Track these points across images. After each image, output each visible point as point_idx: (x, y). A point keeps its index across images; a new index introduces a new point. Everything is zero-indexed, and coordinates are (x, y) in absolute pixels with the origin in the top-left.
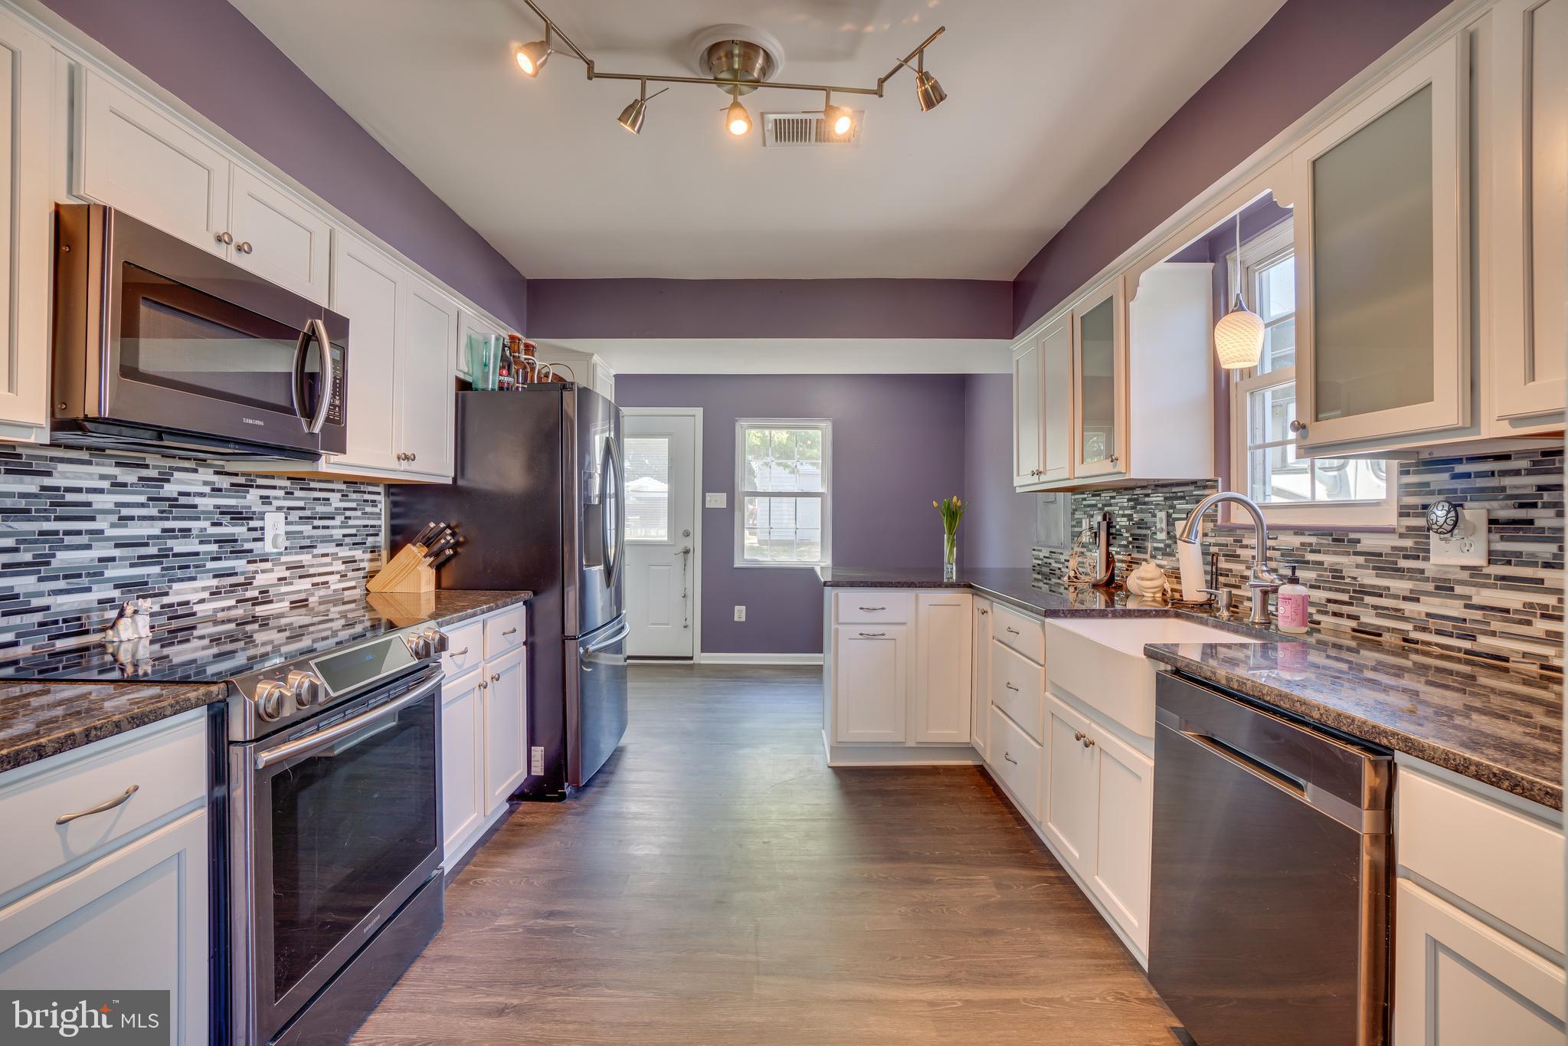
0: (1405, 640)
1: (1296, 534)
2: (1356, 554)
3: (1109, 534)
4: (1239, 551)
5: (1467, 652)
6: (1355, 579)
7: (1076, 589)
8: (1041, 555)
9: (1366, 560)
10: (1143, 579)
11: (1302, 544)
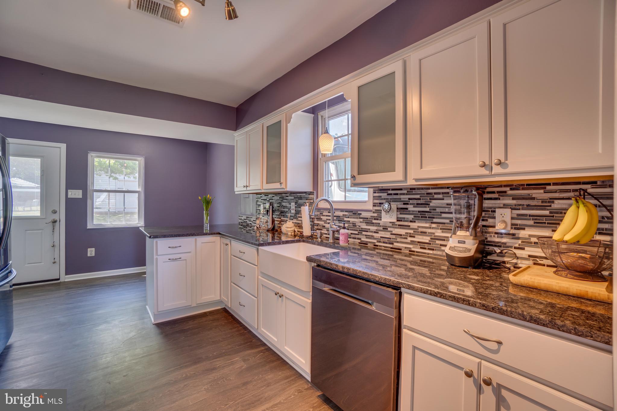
0: (375, 245)
1: (341, 211)
2: (360, 218)
3: (273, 210)
4: (322, 217)
5: (391, 248)
6: (360, 226)
7: (260, 232)
8: (243, 218)
9: (363, 220)
10: (288, 228)
11: (343, 215)
